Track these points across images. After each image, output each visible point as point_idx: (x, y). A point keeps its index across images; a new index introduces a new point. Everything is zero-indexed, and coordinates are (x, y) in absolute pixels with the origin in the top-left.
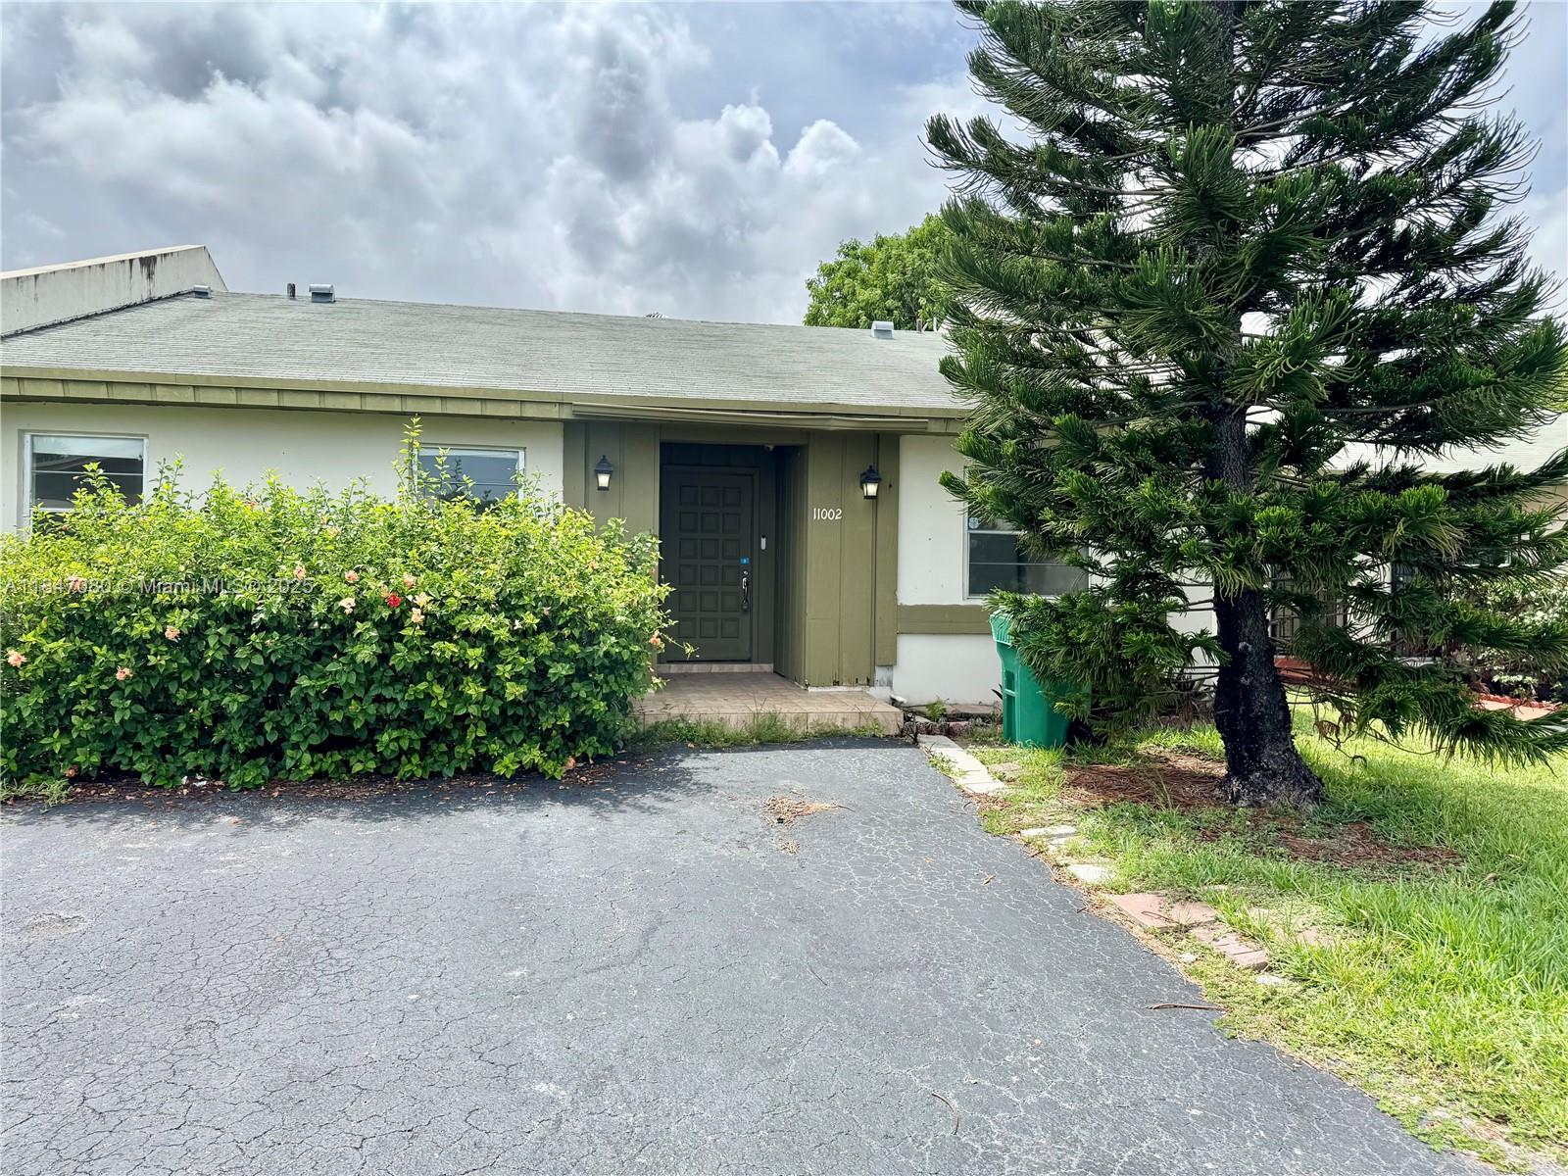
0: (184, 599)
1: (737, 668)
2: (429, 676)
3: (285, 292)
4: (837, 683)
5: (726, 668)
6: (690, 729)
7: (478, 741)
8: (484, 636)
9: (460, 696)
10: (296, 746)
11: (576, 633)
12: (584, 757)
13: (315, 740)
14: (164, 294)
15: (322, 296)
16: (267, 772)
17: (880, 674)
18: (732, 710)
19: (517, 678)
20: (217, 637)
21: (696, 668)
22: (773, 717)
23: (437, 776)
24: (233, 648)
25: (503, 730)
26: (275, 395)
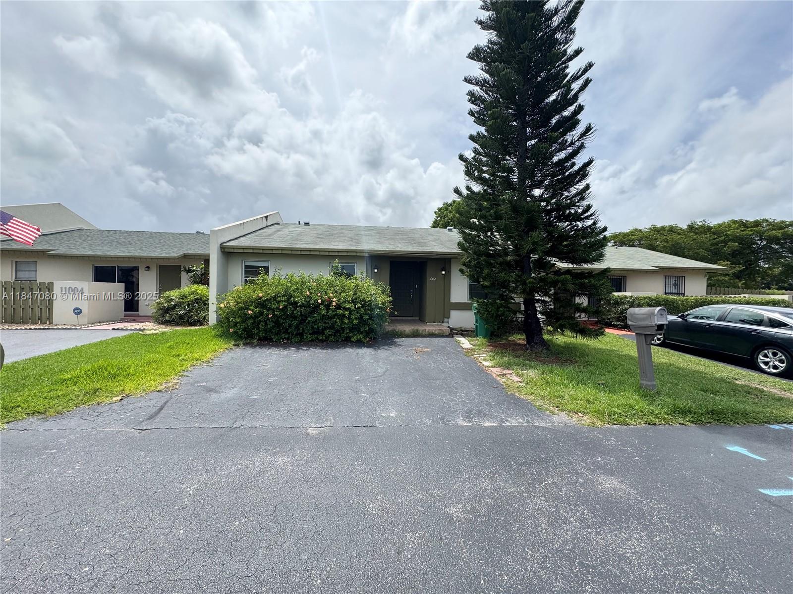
0: (283, 300)
1: (409, 318)
2: (336, 317)
3: (298, 223)
4: (434, 322)
5: (407, 318)
6: (396, 332)
7: (347, 333)
8: (349, 308)
9: (343, 322)
10: (306, 333)
11: (369, 308)
12: (371, 338)
13: (311, 332)
14: (270, 224)
15: (307, 224)
16: (300, 339)
17: (446, 320)
18: (407, 328)
19: (356, 318)
20: (290, 307)
21: (399, 318)
22: (417, 330)
23: (338, 341)
24: (293, 311)
25: (353, 331)
26: (299, 252)
